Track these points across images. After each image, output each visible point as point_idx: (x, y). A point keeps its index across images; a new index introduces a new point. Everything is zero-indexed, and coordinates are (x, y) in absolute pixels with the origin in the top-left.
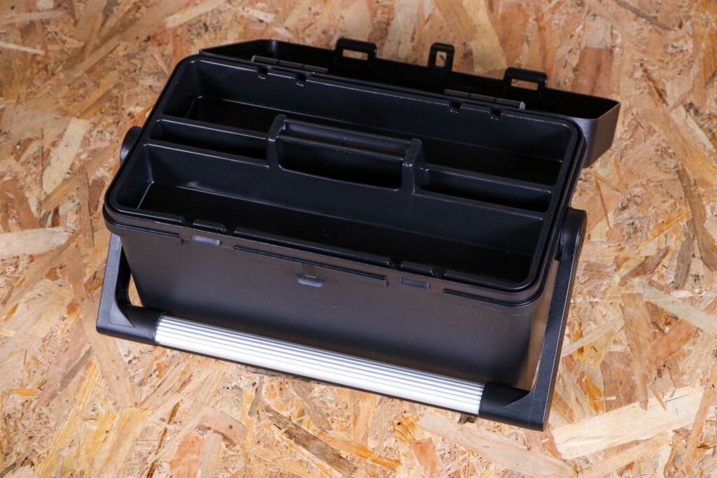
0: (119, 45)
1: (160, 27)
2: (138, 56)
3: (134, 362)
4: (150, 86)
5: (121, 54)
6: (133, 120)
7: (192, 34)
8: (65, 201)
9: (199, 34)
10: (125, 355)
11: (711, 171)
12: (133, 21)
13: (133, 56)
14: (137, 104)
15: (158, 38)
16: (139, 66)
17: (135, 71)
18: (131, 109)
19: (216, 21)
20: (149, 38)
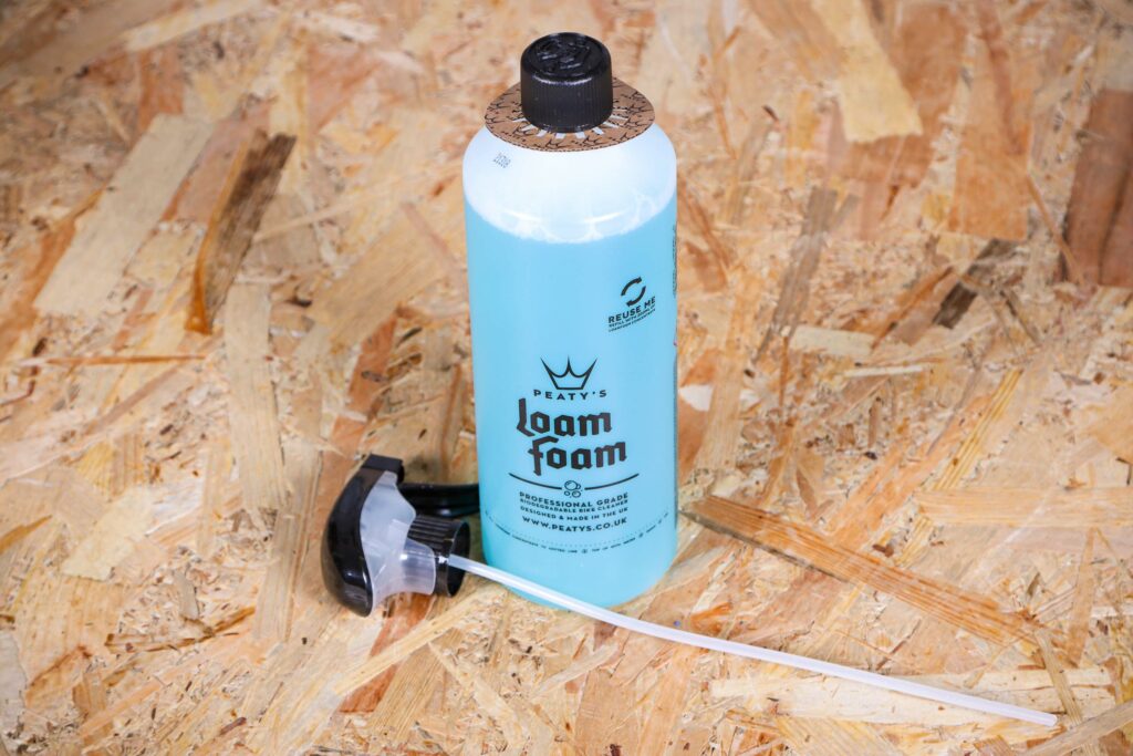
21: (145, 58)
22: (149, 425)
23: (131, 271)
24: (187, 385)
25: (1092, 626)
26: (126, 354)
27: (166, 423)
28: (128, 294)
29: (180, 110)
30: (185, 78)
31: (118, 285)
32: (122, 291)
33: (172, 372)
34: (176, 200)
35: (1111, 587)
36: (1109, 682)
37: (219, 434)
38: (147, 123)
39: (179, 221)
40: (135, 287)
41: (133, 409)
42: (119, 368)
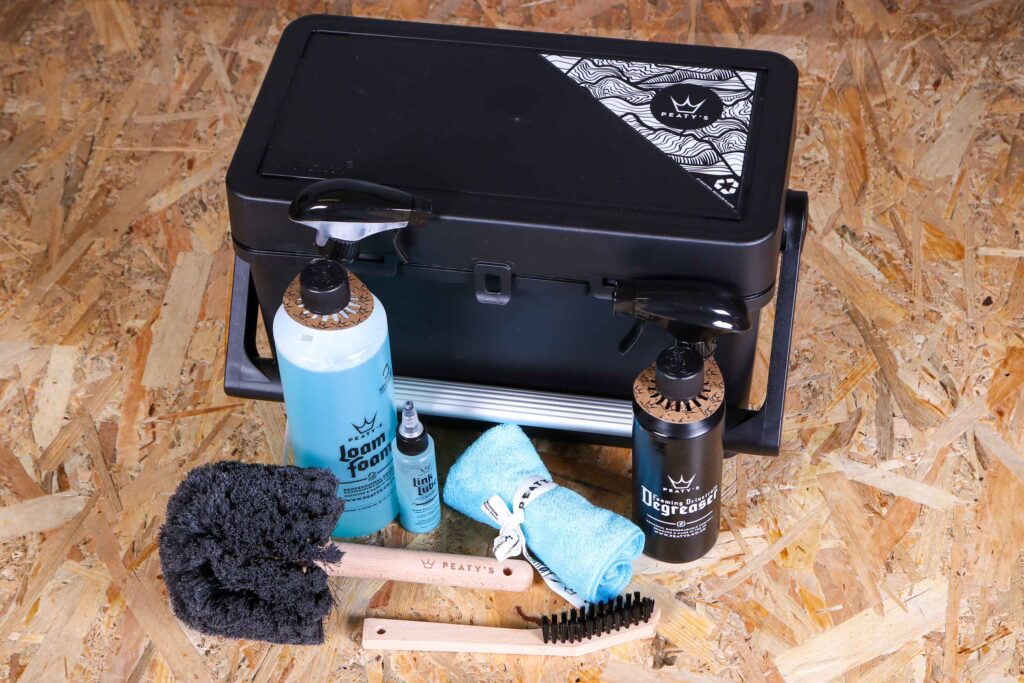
0: (93, 243)
1: (142, 213)
2: (121, 254)
3: (212, 652)
4: (148, 291)
5: (99, 254)
6: (135, 338)
7: (187, 217)
8: (70, 455)
9: (196, 216)
10: (199, 645)
11: (889, 307)
12: (105, 209)
13: (116, 255)
14: (136, 317)
15: (143, 227)
16: (127, 267)
17: (123, 274)
18: (130, 323)
19: (214, 196)
20: (131, 229)
21: (163, 214)
22: (225, 450)
23: (189, 355)
24: (238, 423)
25: (749, 501)
26: (199, 408)
27: (234, 448)
28: (192, 370)
29: (191, 247)
30: (188, 226)
31: (184, 365)
32: (187, 369)
33: (229, 416)
34: (203, 307)
35: (754, 478)
36: (763, 533)
37: (264, 450)
38: (175, 260)
39: (208, 320)
40: (195, 365)
41: (213, 441)
42: (198, 417)
